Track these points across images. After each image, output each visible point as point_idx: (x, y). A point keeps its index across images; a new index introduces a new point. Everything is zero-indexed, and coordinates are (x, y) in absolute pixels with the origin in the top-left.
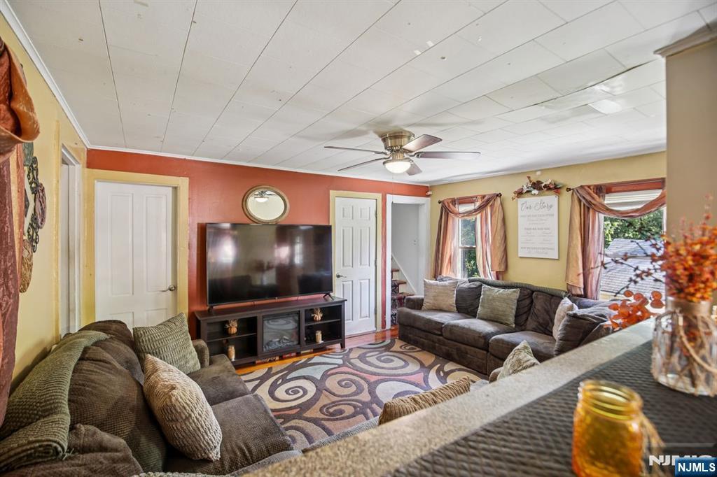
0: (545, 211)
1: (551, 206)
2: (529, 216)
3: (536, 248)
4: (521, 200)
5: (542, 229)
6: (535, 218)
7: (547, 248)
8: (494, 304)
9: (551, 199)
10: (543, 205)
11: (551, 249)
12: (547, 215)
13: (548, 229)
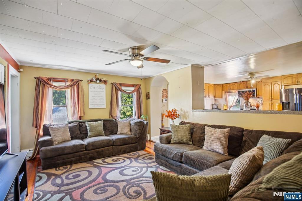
0: (101, 90)
1: (103, 88)
2: (94, 91)
3: (97, 104)
4: (91, 84)
5: (100, 97)
6: (96, 92)
7: (102, 104)
8: (97, 129)
9: (103, 85)
10: (100, 88)
11: (103, 104)
12: (101, 91)
13: (102, 97)
